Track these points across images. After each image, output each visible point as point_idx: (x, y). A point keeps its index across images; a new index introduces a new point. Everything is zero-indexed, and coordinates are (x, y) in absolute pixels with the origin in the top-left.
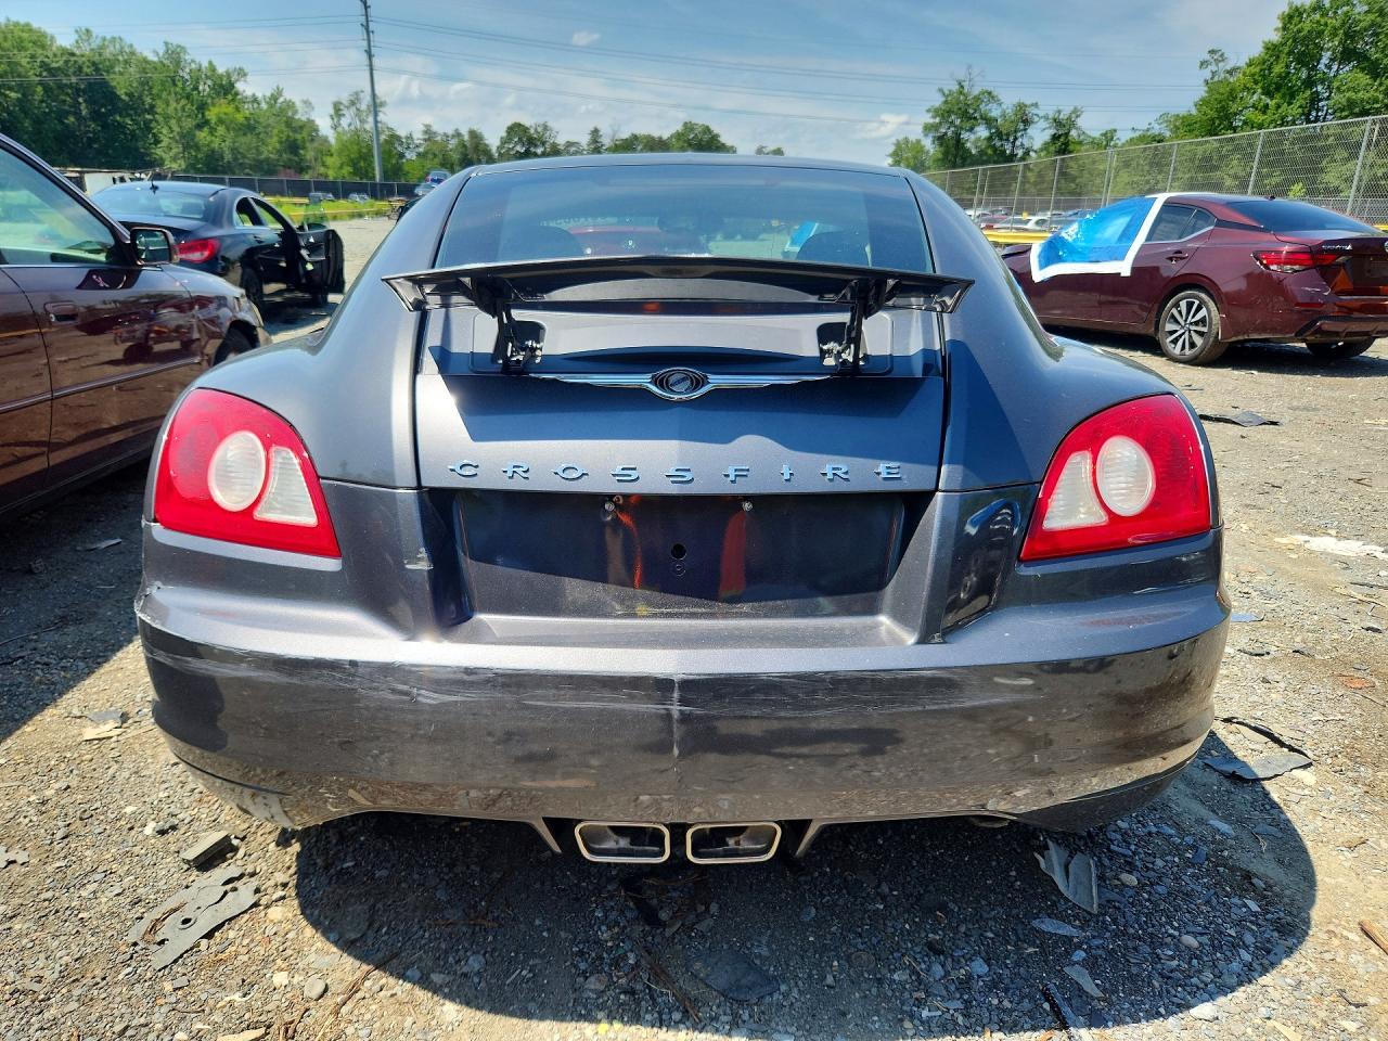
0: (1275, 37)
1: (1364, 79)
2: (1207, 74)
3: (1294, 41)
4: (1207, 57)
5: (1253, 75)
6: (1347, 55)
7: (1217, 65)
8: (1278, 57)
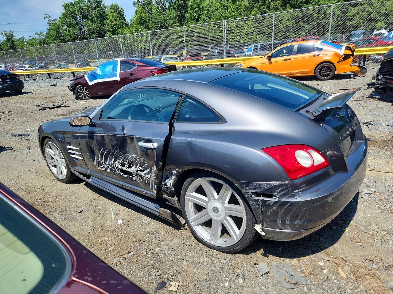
0: (64, 12)
1: (90, 23)
2: (47, 20)
3: (69, 13)
4: (45, 16)
5: (62, 22)
6: (83, 17)
7: (49, 18)
8: (67, 17)
